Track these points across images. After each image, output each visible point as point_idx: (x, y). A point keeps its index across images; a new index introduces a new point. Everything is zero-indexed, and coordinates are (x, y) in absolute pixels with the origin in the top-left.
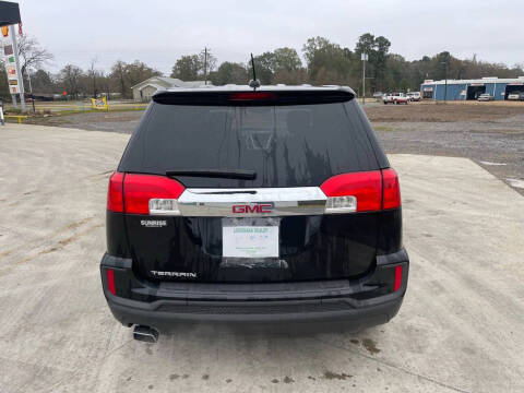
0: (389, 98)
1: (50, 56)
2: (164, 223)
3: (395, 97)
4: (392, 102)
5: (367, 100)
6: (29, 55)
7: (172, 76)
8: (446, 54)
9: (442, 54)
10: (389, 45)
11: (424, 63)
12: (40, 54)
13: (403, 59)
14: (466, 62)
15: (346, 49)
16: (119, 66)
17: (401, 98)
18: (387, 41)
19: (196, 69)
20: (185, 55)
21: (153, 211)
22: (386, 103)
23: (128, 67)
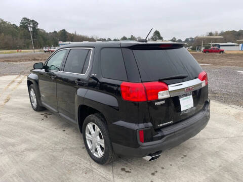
0: (47, 49)
2: (164, 102)
3: (49, 49)
4: (49, 51)
5: (35, 50)
8: (64, 30)
9: (63, 30)
10: (38, 24)
11: (55, 34)
13: (45, 31)
14: (72, 34)
15: (13, 24)
17: (52, 49)
18: (36, 22)
21: (160, 97)
22: (45, 52)
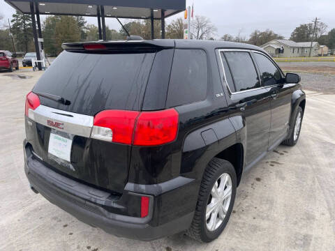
1: (215, 30)
6: (204, 29)
7: (291, 39)
12: (210, 28)
16: (256, 33)
19: (309, 34)
20: (303, 24)
23: (261, 34)
